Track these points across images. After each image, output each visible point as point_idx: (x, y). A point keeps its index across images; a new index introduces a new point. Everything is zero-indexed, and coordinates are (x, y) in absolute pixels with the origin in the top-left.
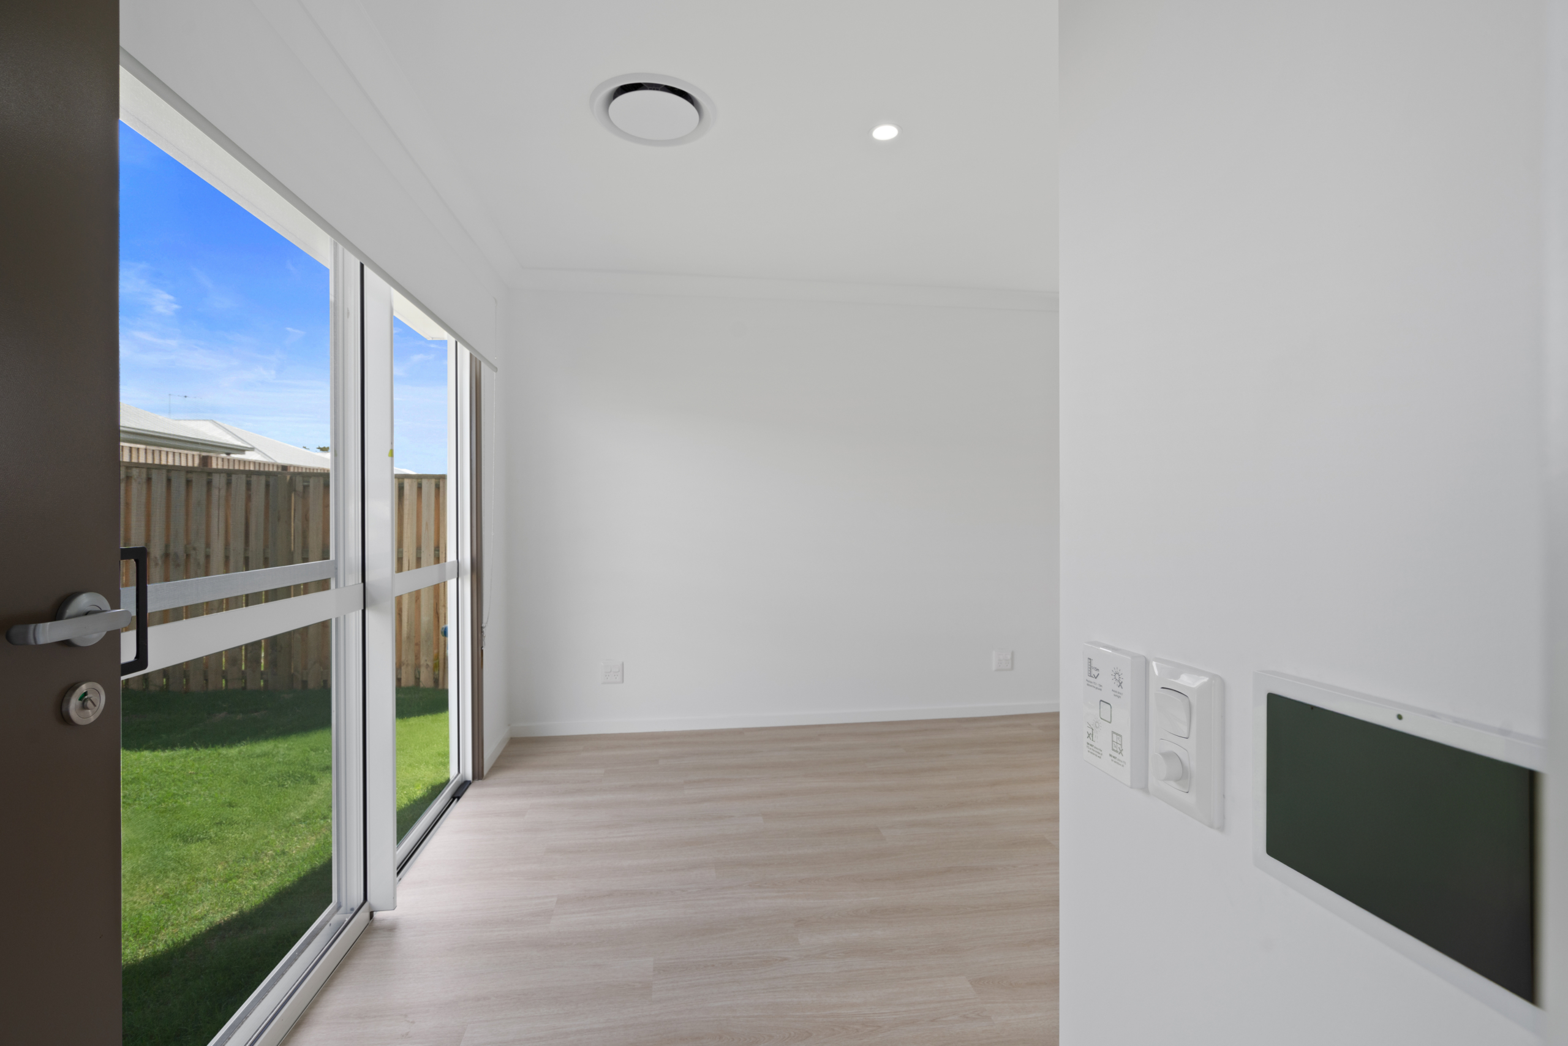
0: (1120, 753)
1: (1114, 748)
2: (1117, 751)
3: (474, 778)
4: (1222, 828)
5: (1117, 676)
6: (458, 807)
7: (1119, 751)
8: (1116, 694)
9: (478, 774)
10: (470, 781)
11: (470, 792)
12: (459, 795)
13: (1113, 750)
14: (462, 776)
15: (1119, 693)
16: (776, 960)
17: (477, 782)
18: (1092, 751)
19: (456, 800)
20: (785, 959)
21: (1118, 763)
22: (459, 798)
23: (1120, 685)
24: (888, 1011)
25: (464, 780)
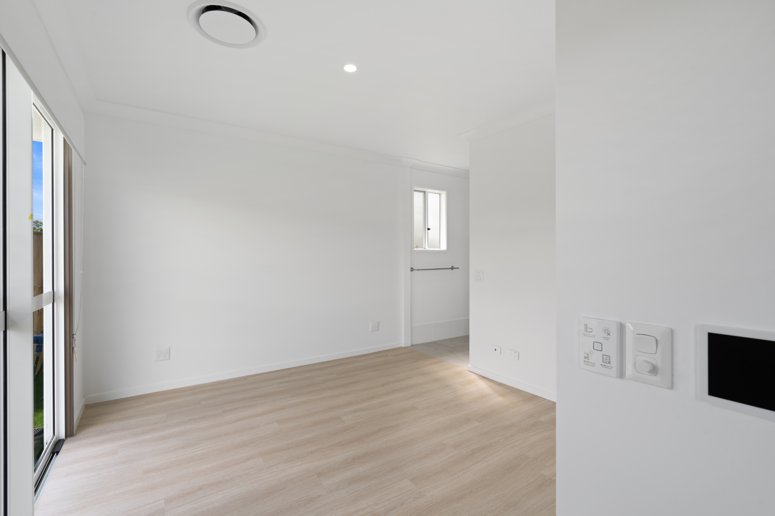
0: (609, 363)
1: (604, 361)
2: (606, 363)
3: (66, 437)
4: (672, 388)
5: (606, 331)
6: (58, 460)
7: (608, 362)
8: (605, 338)
9: (69, 433)
10: (64, 439)
11: (65, 447)
12: (58, 450)
13: (603, 362)
14: (57, 436)
15: (607, 338)
16: (315, 498)
17: (69, 439)
18: (589, 364)
19: (56, 454)
20: (320, 496)
21: (607, 368)
22: (58, 453)
23: (609, 334)
24: (381, 507)
25: (58, 439)
